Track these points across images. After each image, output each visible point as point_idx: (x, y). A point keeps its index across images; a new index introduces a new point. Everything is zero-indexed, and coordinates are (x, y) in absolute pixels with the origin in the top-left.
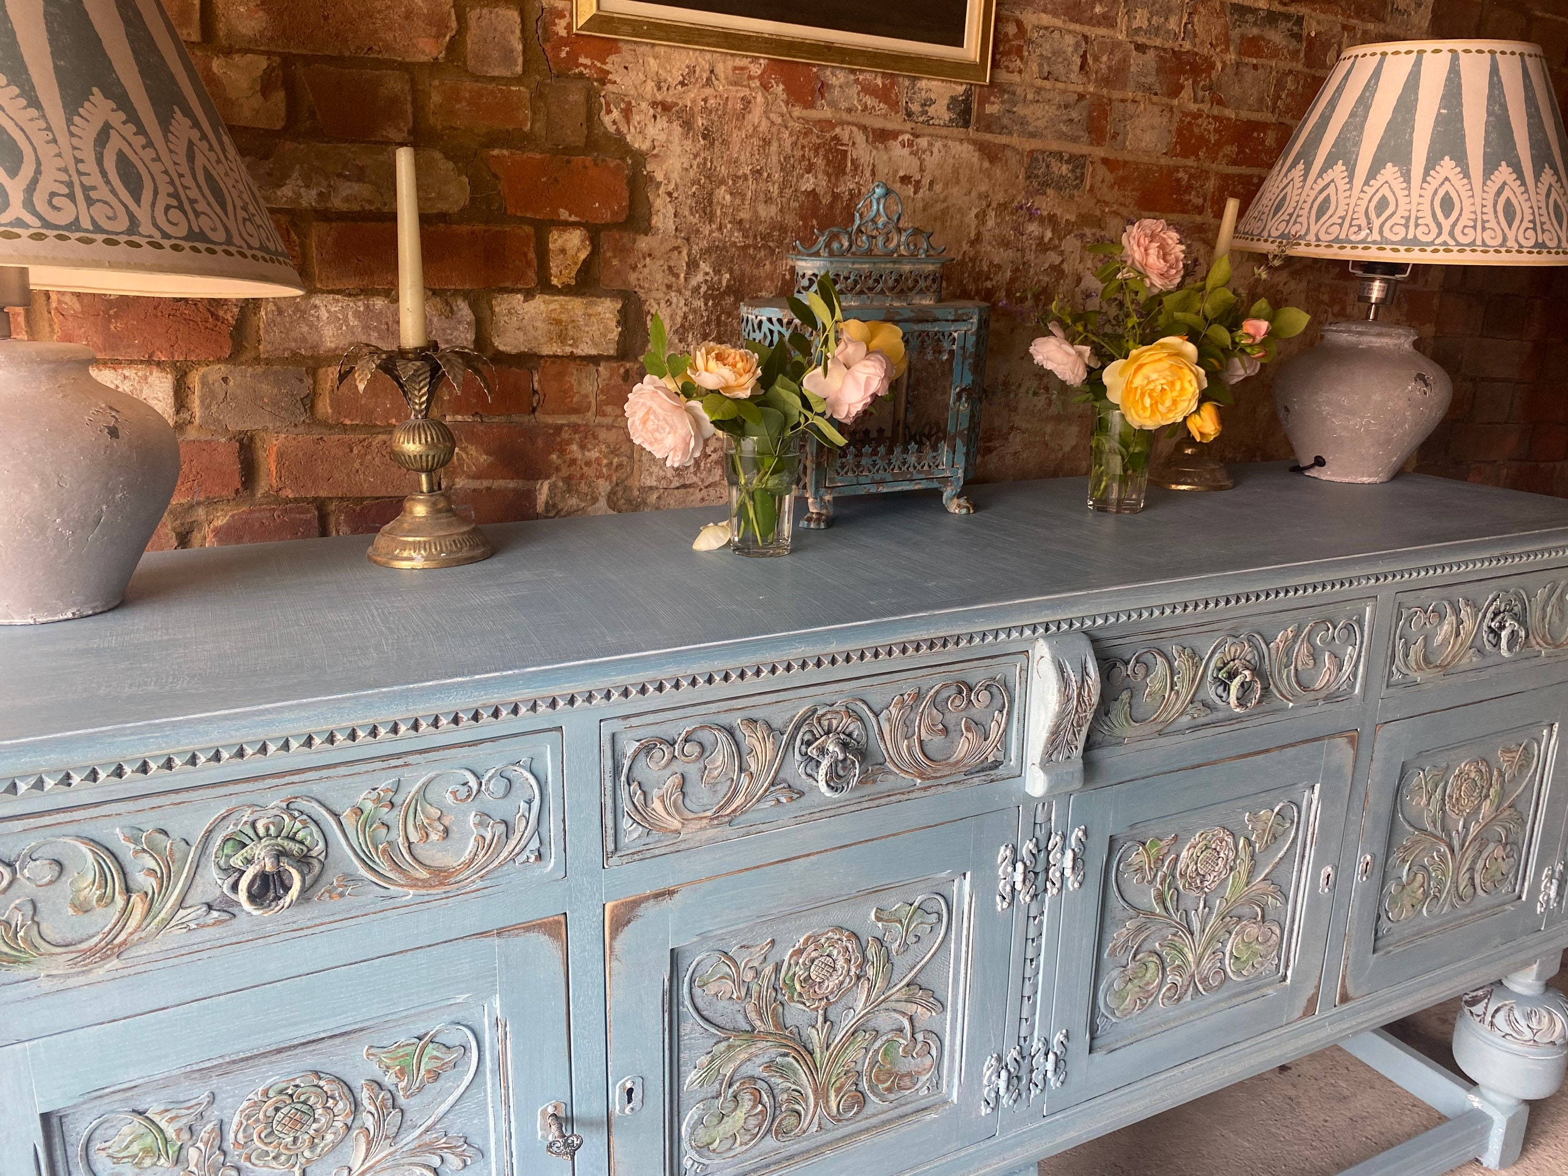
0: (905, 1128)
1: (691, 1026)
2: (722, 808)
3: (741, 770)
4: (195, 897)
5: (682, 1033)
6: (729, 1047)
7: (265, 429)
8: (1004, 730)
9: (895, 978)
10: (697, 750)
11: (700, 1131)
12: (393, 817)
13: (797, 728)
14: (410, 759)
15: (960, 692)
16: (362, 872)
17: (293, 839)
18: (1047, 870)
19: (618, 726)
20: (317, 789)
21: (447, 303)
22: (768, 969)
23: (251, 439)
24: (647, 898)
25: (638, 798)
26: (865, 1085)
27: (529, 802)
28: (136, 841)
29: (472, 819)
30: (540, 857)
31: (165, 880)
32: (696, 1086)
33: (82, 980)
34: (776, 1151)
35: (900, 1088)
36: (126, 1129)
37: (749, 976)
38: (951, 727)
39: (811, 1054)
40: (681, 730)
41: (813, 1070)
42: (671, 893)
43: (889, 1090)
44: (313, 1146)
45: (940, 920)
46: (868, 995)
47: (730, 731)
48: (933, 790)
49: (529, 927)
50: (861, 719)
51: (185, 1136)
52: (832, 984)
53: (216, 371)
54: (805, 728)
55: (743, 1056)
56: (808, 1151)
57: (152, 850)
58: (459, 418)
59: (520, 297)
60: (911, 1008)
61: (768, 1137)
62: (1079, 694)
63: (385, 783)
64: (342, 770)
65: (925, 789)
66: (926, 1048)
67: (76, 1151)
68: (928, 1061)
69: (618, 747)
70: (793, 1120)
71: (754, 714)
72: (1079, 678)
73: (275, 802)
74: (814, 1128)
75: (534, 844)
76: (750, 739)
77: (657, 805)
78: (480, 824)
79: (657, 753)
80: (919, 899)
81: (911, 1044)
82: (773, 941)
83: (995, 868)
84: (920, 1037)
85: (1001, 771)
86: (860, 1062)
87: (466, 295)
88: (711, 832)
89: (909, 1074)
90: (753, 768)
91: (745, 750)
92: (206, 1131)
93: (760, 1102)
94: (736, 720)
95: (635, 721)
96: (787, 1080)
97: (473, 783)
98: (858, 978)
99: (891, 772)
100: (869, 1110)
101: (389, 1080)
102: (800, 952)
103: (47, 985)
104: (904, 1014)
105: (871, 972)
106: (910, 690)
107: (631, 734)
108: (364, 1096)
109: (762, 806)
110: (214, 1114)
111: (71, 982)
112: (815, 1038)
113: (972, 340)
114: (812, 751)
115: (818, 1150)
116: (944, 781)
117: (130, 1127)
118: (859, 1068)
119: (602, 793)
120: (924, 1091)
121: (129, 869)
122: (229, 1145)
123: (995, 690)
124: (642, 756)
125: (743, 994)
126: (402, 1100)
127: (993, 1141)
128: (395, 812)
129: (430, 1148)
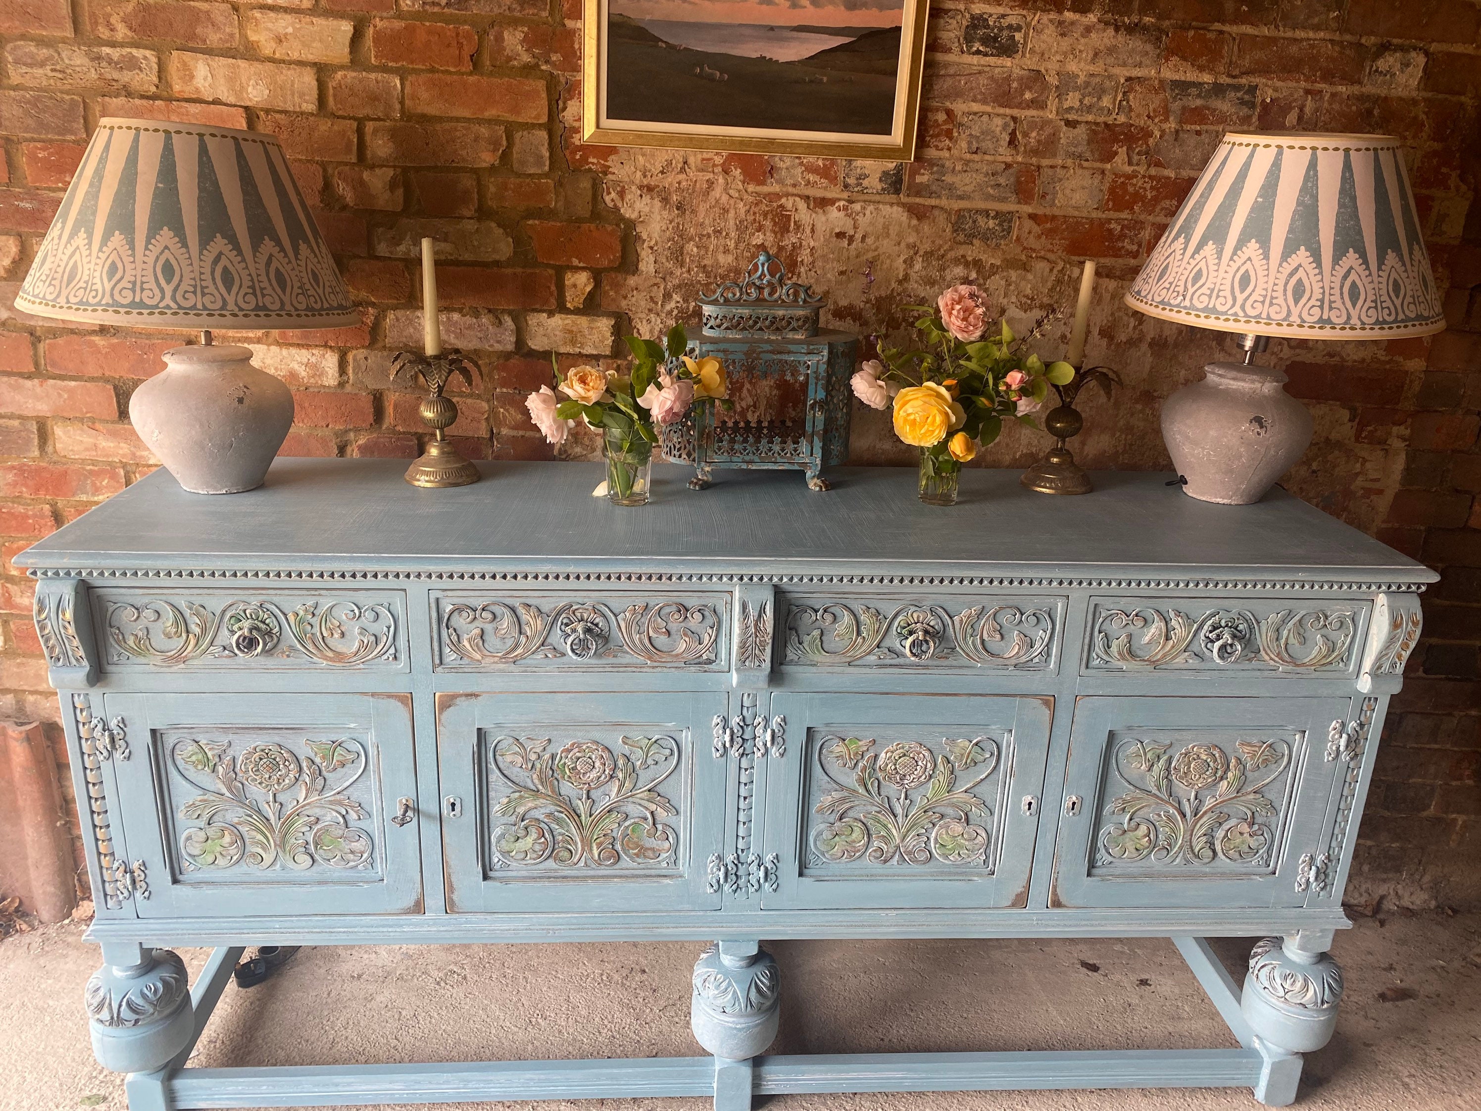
0: (648, 884)
1: (495, 776)
2: (508, 653)
3: (520, 633)
4: (218, 641)
5: (490, 780)
6: (521, 797)
7: (389, 389)
8: (715, 640)
9: (639, 784)
10: (490, 616)
11: (503, 842)
12: (315, 621)
13: (559, 614)
14: (322, 592)
15: (679, 611)
16: (299, 646)
17: (264, 623)
18: (755, 738)
19: (439, 594)
20: (276, 599)
21: (497, 317)
22: (547, 756)
23: (381, 394)
24: (461, 695)
25: (454, 638)
26: (618, 847)
27: (389, 628)
28: (191, 609)
29: (357, 630)
30: (395, 658)
31: (204, 630)
32: (499, 814)
33: (167, 670)
34: (555, 870)
35: (645, 857)
36: (190, 748)
37: (533, 757)
38: (673, 632)
39: (579, 817)
40: (479, 603)
41: (580, 827)
42: (475, 695)
43: (637, 855)
44: (279, 783)
45: (672, 754)
46: (619, 791)
47: (513, 610)
48: (659, 669)
49: (390, 696)
50: (604, 616)
51: (217, 760)
52: (593, 775)
53: (361, 353)
54: (564, 615)
55: (530, 805)
56: (577, 877)
57: (197, 614)
58: (505, 390)
59: (545, 315)
60: (653, 807)
61: (551, 860)
62: (756, 625)
63: (310, 602)
64: (287, 592)
65: (653, 667)
66: (665, 836)
67: (168, 752)
68: (666, 845)
69: (441, 606)
70: (566, 854)
71: (529, 602)
72: (756, 614)
73: (255, 602)
74: (582, 863)
75: (392, 651)
76: (525, 616)
77: (466, 643)
78: (361, 634)
79: (465, 614)
80: (656, 737)
81: (653, 830)
82: (549, 740)
83: (710, 729)
84: (660, 827)
85: (713, 666)
86: (615, 831)
87: (510, 313)
88: (502, 666)
89: (653, 849)
90: (529, 633)
91: (523, 622)
92: (227, 759)
93: (543, 836)
94: (516, 603)
95: (449, 593)
96: (562, 827)
97: (357, 611)
98: (611, 777)
99: (628, 653)
100: (621, 864)
101: (318, 760)
102: (569, 751)
103: (153, 669)
104: (647, 809)
105: (620, 775)
106: (640, 603)
107: (448, 600)
108: (304, 765)
109: (534, 656)
110: (231, 752)
111: (162, 670)
112: (582, 808)
113: (823, 368)
114: (568, 630)
115: (585, 878)
116: (669, 665)
117: (191, 748)
118: (614, 834)
119: (431, 631)
120: (664, 864)
121: (188, 622)
122: (238, 769)
123: (706, 613)
124: (456, 613)
125: (530, 767)
126: (324, 773)
127: (718, 913)
128: (315, 618)
129: (340, 803)
